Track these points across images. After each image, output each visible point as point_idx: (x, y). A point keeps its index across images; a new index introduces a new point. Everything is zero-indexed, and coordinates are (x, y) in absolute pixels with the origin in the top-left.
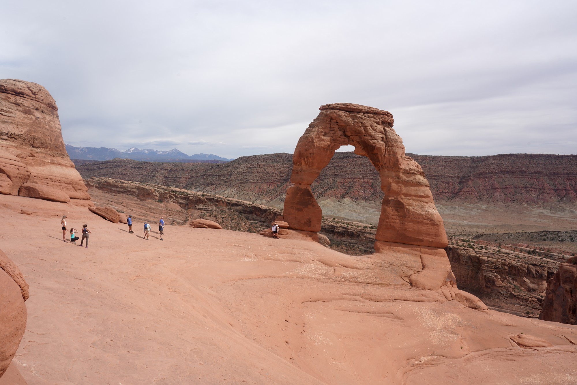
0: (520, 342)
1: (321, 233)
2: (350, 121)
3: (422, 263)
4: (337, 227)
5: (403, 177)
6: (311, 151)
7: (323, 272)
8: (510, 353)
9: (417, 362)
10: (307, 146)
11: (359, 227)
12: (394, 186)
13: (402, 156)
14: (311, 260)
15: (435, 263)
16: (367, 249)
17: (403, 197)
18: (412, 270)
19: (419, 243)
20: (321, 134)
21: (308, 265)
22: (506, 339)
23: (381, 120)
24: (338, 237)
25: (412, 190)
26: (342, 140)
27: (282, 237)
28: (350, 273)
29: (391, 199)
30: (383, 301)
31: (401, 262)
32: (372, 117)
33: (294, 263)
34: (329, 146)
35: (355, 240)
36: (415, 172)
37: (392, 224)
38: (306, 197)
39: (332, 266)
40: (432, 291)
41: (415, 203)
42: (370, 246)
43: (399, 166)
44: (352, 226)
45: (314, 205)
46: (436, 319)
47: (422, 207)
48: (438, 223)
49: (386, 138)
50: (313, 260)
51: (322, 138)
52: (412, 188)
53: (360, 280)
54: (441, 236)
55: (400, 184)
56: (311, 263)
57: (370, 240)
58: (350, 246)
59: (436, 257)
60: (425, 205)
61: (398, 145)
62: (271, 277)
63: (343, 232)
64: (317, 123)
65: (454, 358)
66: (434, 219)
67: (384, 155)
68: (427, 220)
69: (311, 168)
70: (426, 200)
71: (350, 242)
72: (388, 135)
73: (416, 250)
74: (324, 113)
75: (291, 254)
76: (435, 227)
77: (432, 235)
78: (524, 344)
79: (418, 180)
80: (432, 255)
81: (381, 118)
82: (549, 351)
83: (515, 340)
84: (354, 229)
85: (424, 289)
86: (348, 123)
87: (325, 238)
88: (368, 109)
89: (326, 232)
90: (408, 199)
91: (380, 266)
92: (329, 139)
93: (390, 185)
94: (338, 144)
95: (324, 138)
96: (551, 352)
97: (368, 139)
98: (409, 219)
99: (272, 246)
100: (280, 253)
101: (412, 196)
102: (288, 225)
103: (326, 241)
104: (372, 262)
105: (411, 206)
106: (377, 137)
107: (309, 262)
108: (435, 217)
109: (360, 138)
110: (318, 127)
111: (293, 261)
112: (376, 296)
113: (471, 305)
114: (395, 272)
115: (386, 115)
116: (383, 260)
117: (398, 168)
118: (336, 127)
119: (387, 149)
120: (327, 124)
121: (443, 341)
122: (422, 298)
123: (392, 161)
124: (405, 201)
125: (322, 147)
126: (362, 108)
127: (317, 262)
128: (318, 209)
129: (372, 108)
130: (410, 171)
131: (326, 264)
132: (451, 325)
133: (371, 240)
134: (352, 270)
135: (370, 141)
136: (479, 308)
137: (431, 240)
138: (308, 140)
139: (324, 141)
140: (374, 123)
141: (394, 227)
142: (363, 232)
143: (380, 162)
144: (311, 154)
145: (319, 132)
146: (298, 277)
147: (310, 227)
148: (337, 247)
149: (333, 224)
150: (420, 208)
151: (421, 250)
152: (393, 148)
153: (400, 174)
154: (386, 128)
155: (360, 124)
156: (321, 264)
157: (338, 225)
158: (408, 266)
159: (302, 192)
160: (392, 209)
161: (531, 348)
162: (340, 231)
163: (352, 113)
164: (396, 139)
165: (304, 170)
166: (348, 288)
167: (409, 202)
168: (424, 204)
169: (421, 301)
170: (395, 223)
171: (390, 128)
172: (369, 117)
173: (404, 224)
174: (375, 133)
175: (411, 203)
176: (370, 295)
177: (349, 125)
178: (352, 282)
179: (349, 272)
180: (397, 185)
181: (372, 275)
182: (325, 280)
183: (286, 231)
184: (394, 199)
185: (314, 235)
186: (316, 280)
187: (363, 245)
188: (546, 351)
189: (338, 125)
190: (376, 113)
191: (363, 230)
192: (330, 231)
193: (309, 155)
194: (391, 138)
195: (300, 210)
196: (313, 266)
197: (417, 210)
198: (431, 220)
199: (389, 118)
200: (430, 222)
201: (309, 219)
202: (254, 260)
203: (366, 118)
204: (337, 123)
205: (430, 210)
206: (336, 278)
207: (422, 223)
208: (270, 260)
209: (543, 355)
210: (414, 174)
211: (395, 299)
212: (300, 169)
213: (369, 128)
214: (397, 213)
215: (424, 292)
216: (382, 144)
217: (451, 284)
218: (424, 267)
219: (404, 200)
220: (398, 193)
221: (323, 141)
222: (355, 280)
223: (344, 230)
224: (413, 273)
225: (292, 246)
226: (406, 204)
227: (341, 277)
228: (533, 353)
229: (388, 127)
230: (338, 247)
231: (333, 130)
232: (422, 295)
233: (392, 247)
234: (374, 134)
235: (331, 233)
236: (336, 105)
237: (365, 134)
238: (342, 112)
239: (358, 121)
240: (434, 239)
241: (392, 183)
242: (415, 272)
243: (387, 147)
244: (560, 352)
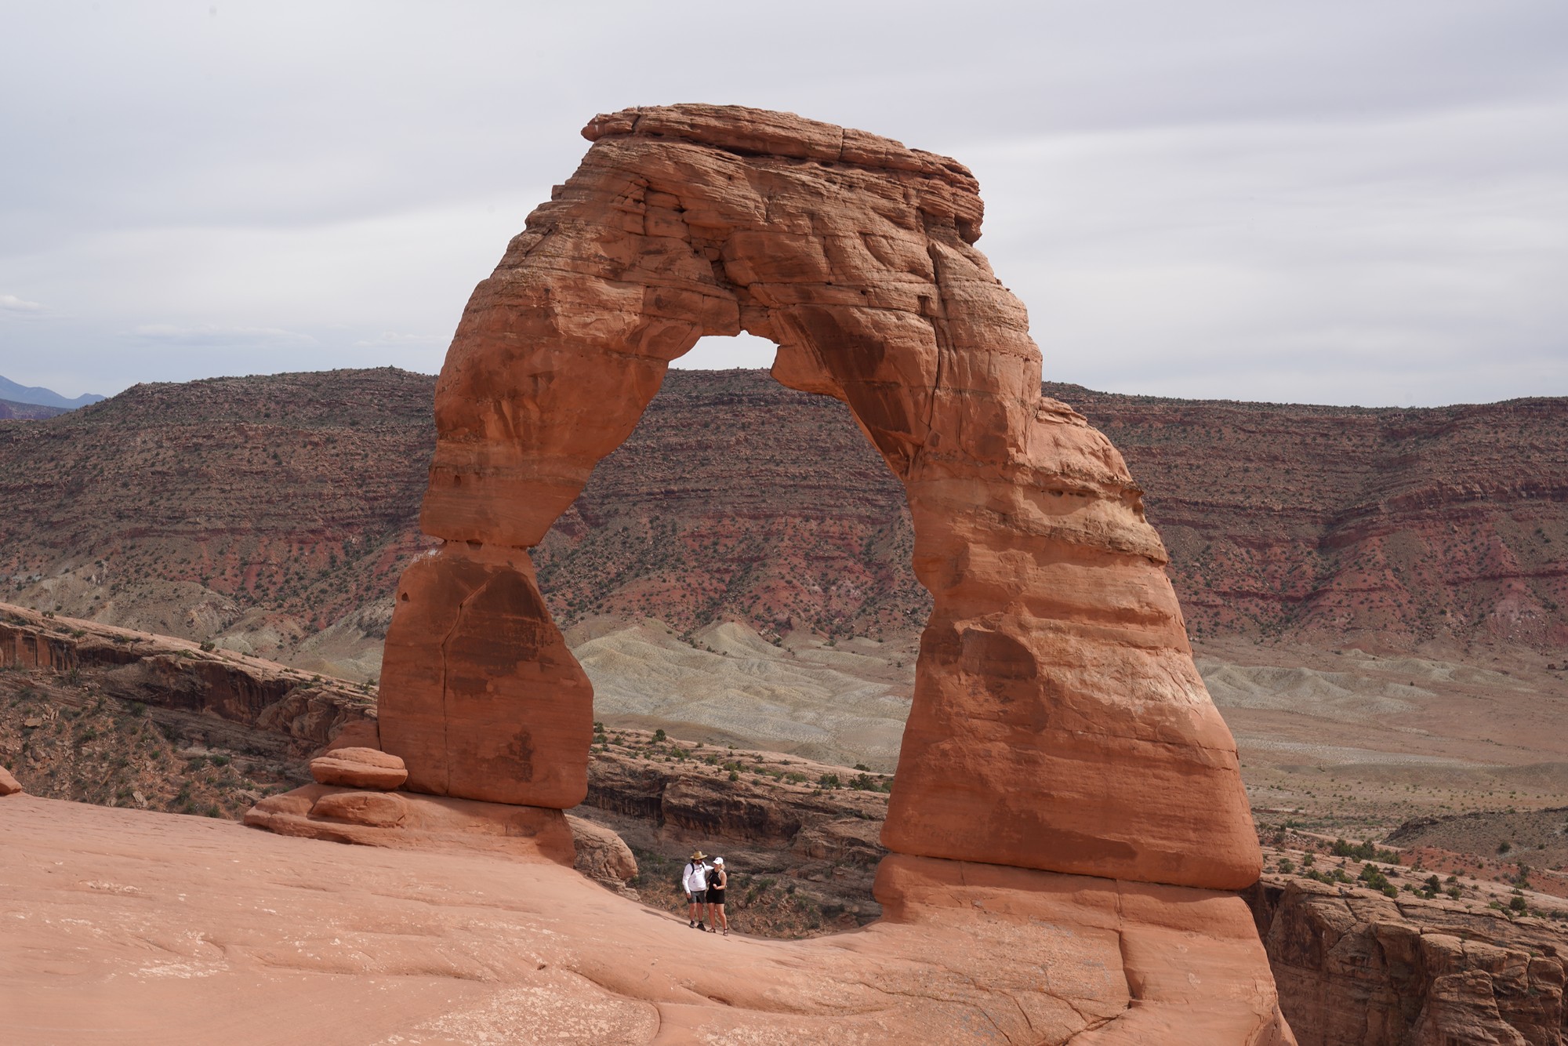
1: (585, 812)
2: (751, 204)
3: (1129, 974)
4: (674, 779)
5: (1032, 510)
6: (537, 360)
7: (595, 1032)
10: (512, 336)
11: (796, 778)
12: (984, 560)
13: (1026, 397)
14: (531, 962)
15: (1197, 973)
16: (837, 901)
17: (1028, 616)
18: (1077, 1010)
19: (1109, 866)
20: (594, 269)
21: (516, 995)
23: (915, 202)
24: (678, 838)
25: (1077, 581)
26: (709, 303)
27: (372, 839)
28: (744, 1033)
29: (968, 632)
31: (1020, 970)
32: (871, 188)
33: (433, 983)
34: (636, 335)
35: (773, 850)
36: (1093, 486)
37: (969, 763)
38: (504, 616)
39: (648, 998)
41: (1090, 651)
42: (855, 884)
43: (1008, 455)
44: (759, 777)
45: (551, 661)
47: (1129, 673)
48: (1213, 759)
49: (943, 301)
50: (542, 967)
51: (597, 293)
52: (1078, 570)
54: (1225, 828)
55: (1013, 551)
56: (532, 984)
57: (855, 848)
59: (1200, 940)
60: (1143, 664)
61: (1002, 342)
63: (710, 809)
64: (574, 212)
66: (1188, 737)
67: (930, 391)
68: (1154, 741)
69: (534, 454)
70: (1149, 633)
71: (747, 864)
72: (953, 283)
73: (1096, 905)
74: (611, 155)
75: (420, 932)
76: (1196, 777)
77: (1182, 820)
79: (1105, 528)
80: (1181, 929)
81: (918, 191)
84: (766, 794)
86: (741, 214)
87: (609, 841)
88: (849, 143)
89: (615, 809)
90: (1057, 630)
91: (904, 993)
92: (637, 300)
93: (960, 553)
94: (687, 328)
95: (607, 290)
97: (846, 305)
98: (1062, 737)
99: (310, 887)
100: (355, 928)
101: (1079, 611)
102: (404, 772)
103: (614, 861)
104: (862, 974)
105: (1070, 665)
106: (895, 295)
107: (520, 979)
108: (1198, 727)
109: (806, 296)
110: (579, 231)
111: (428, 972)
114: (988, 1024)
115: (942, 176)
116: (923, 961)
117: (1005, 464)
118: (674, 235)
119: (946, 360)
120: (628, 218)
123: (971, 427)
124: (1038, 640)
125: (595, 339)
126: (816, 136)
127: (566, 975)
128: (573, 683)
129: (868, 136)
130: (1068, 481)
131: (614, 986)
133: (859, 852)
134: (754, 1015)
135: (858, 314)
137: (1174, 846)
138: (520, 301)
139: (611, 310)
140: (876, 217)
141: (982, 780)
142: (817, 808)
143: (909, 432)
144: (535, 377)
145: (579, 260)
147: (528, 780)
149: (653, 765)
150: (1116, 679)
151: (1124, 904)
152: (978, 354)
153: (1013, 497)
154: (943, 248)
155: (804, 222)
156: (588, 984)
157: (684, 768)
158: (1054, 988)
159: (483, 588)
160: (970, 682)
162: (691, 802)
163: (760, 161)
164: (992, 307)
165: (496, 468)
167: (1060, 645)
168: (1137, 659)
170: (988, 756)
171: (961, 245)
172: (851, 187)
173: (1033, 762)
174: (885, 275)
175: (1071, 650)
177: (745, 222)
179: (738, 1031)
180: (998, 554)
183: (392, 805)
184: (980, 628)
185: (549, 827)
187: (818, 877)
189: (688, 225)
191: (819, 794)
192: (639, 802)
193: (526, 385)
194: (966, 302)
195: (472, 688)
196: (541, 996)
197: (1100, 689)
198: (1172, 739)
199: (960, 192)
200: (1167, 754)
201: (524, 738)
202: (208, 968)
203: (835, 188)
204: (682, 210)
205: (1167, 690)
207: (1129, 756)
208: (299, 966)
210: (1086, 495)
212: (473, 458)
213: (854, 245)
214: (995, 706)
216: (919, 331)
218: (1136, 991)
219: (1034, 634)
220: (1001, 598)
221: (604, 306)
223: (715, 795)
224: (1079, 1024)
225: (426, 888)
226: (1047, 654)
229: (952, 244)
231: (658, 252)
233: (969, 889)
234: (876, 276)
235: (640, 816)
236: (674, 116)
237: (832, 279)
238: (710, 155)
239: (794, 203)
240: (1189, 841)
241: (971, 545)
242: (1091, 1020)
243: (945, 351)
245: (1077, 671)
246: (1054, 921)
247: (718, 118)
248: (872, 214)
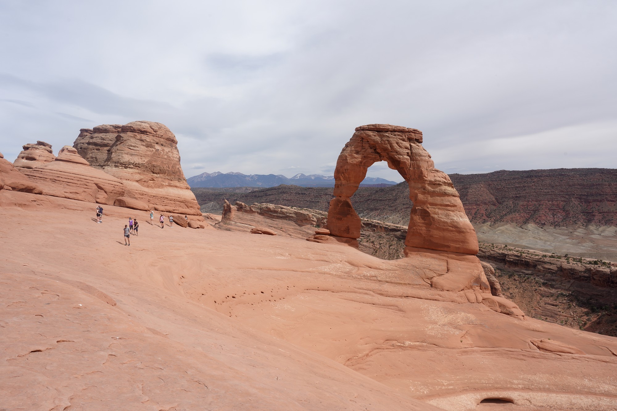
0: (540, 346)
1: (489, 261)
2: (378, 140)
3: (447, 267)
4: (508, 255)
5: (429, 188)
6: (345, 167)
7: (346, 271)
8: (523, 354)
9: (399, 344)
10: (341, 163)
11: (536, 255)
12: (421, 196)
13: (427, 168)
14: (339, 260)
15: (460, 268)
16: (546, 281)
17: (429, 206)
18: (435, 273)
19: (446, 249)
20: (354, 152)
21: (335, 265)
22: (524, 342)
23: (407, 137)
24: (509, 267)
25: (438, 200)
26: (374, 156)
27: (323, 242)
28: (373, 272)
29: (418, 209)
30: (395, 296)
31: (425, 265)
32: (398, 135)
34: (361, 162)
35: (531, 270)
36: (441, 183)
37: (418, 231)
38: (345, 208)
39: (357, 266)
40: (451, 293)
41: (440, 212)
42: (550, 278)
43: (423, 178)
44: (528, 255)
45: (353, 215)
46: (444, 316)
47: (447, 215)
48: (464, 230)
49: (411, 153)
50: (341, 261)
51: (354, 156)
52: (438, 198)
53: (379, 279)
54: (468, 243)
55: (426, 195)
56: (338, 263)
57: (550, 270)
58: (524, 277)
59: (463, 263)
60: (450, 214)
61: (422, 160)
62: (293, 271)
63: (516, 261)
64: (351, 143)
65: (448, 348)
66: (459, 226)
67: (409, 168)
68: (452, 227)
69: (349, 182)
70: (452, 208)
71: (525, 273)
72: (413, 150)
73: (443, 256)
74: (356, 134)
75: (323, 255)
76: (461, 234)
77: (459, 241)
78: (544, 348)
79: (444, 190)
80: (460, 260)
81: (407, 135)
82: (574, 357)
83: (535, 343)
84: (529, 258)
85: (442, 290)
86: (377, 141)
87: (488, 266)
88: (395, 128)
89: (495, 261)
90: (434, 208)
91: (402, 268)
92: (361, 157)
93: (416, 195)
94: (370, 161)
95: (356, 155)
96: (578, 359)
97: (394, 155)
98: (435, 226)
100: (313, 254)
101: (438, 205)
102: (330, 232)
103: (490, 270)
104: (395, 265)
105: (436, 214)
107: (337, 262)
108: (461, 225)
109: (388, 154)
110: (351, 146)
111: (322, 261)
112: (388, 292)
113: (505, 311)
114: (417, 274)
115: (412, 132)
116: (408, 263)
117: (423, 180)
118: (367, 146)
120: (359, 144)
121: (441, 333)
122: (437, 297)
123: (417, 174)
125: (354, 163)
126: (390, 127)
127: (345, 262)
129: (399, 127)
130: (436, 182)
131: (352, 264)
132: (458, 322)
133: (551, 271)
134: (374, 270)
135: (396, 156)
136: (511, 314)
137: (458, 246)
138: (342, 158)
139: (356, 158)
140: (399, 140)
141: (421, 234)
142: (541, 262)
143: (407, 175)
144: (345, 170)
145: (351, 151)
146: (320, 273)
147: (349, 234)
148: (508, 278)
149: (503, 252)
150: (445, 216)
151: (449, 256)
152: (417, 162)
153: (425, 186)
154: (412, 144)
155: (387, 142)
156: (348, 264)
157: (510, 253)
158: (431, 269)
159: (342, 203)
160: (419, 217)
161: (553, 352)
162: (512, 260)
163: (381, 132)
164: (420, 154)
165: (343, 185)
166: (363, 284)
167: (434, 211)
168: (449, 213)
169: (436, 300)
170: (422, 230)
171: (416, 143)
172: (395, 135)
173: (430, 231)
174: (401, 149)
175: (436, 211)
176: (383, 291)
177: (377, 143)
178: (371, 280)
180: (423, 195)
181: (392, 275)
182: (346, 277)
183: (326, 237)
184: (420, 208)
185: (353, 241)
186: (336, 276)
187: (541, 276)
188: (571, 357)
189: (370, 144)
190: (402, 131)
191: (541, 259)
192: (501, 260)
193: (344, 171)
194: (415, 153)
195: (340, 219)
196: (339, 265)
197: (442, 218)
198: (456, 227)
199: (416, 134)
200: (455, 229)
201: (348, 227)
202: (287, 258)
203: (392, 136)
204: (368, 142)
205: (455, 218)
206: (356, 276)
207: (448, 230)
208: (302, 259)
209: (564, 360)
210: (440, 185)
211: (408, 296)
212: (340, 183)
213: (395, 145)
214: (423, 221)
215: (441, 293)
216: (406, 158)
217: (481, 289)
218: (448, 270)
219: (430, 209)
220: (424, 203)
221: (355, 158)
222: (375, 278)
223: (517, 258)
224: (435, 275)
226: (432, 212)
227: (361, 275)
228: (552, 357)
229: (414, 143)
230: (509, 278)
231: (364, 149)
232: (438, 295)
233: (419, 252)
234: (399, 150)
235: (501, 262)
236: (366, 127)
237: (392, 151)
238: (371, 132)
239: (385, 139)
240: (460, 245)
241: (418, 194)
242: (438, 274)
243: (412, 162)
244: (591, 360)
245: (438, 215)
246: (434, 258)
247: (373, 126)
248: (398, 139)
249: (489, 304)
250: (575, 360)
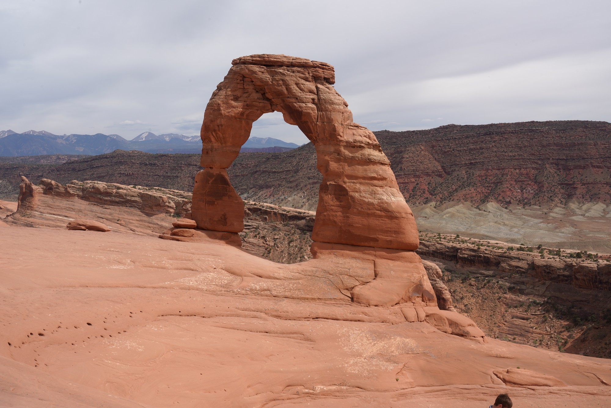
0: (507, 378)
2: (268, 79)
3: (375, 271)
4: (461, 249)
5: (346, 152)
6: (218, 122)
7: (223, 283)
8: (483, 392)
9: (307, 391)
10: (212, 116)
11: (499, 248)
12: (333, 166)
13: (343, 123)
14: (212, 267)
15: (394, 271)
16: (512, 285)
17: (346, 180)
18: (357, 280)
19: (372, 244)
20: (231, 98)
21: (205, 274)
22: (484, 374)
23: (311, 74)
24: (463, 267)
25: (359, 170)
26: (261, 105)
27: (186, 240)
28: (264, 284)
29: (330, 184)
30: (299, 319)
31: (342, 270)
32: (298, 72)
33: (186, 271)
34: (242, 114)
35: (492, 270)
36: (363, 145)
37: (331, 218)
38: (219, 185)
39: (240, 276)
40: (380, 308)
41: (362, 188)
42: (518, 280)
43: (337, 138)
44: (488, 248)
46: (371, 343)
47: (373, 193)
48: (398, 215)
49: (319, 99)
50: (215, 268)
51: (231, 104)
52: (360, 167)
53: (274, 293)
55: (342, 163)
56: (211, 272)
57: (518, 269)
58: (483, 281)
59: (397, 263)
60: (378, 191)
61: (334, 110)
62: (139, 287)
63: (472, 258)
64: (225, 84)
65: (378, 391)
66: (390, 209)
67: (315, 123)
68: (381, 211)
69: (224, 145)
70: (381, 183)
71: (484, 274)
72: (321, 95)
73: (368, 254)
74: (234, 69)
75: (187, 260)
76: (394, 220)
77: (390, 231)
78: (512, 381)
79: (367, 156)
80: (392, 260)
81: (312, 71)
82: (552, 391)
83: (499, 375)
84: (489, 253)
85: (367, 305)
86: (265, 81)
87: (434, 267)
88: (294, 61)
89: (443, 258)
90: (354, 183)
91: (309, 275)
92: (241, 105)
93: (327, 164)
94: (256, 111)
95: (234, 103)
96: (556, 393)
97: (293, 102)
98: (355, 210)
99: (163, 250)
100: (170, 259)
101: (360, 178)
102: (195, 224)
103: (435, 273)
104: (298, 270)
105: (357, 192)
106: (305, 99)
107: (208, 271)
108: (393, 207)
109: (283, 101)
110: (226, 89)
111: (185, 269)
112: (288, 312)
113: (457, 331)
114: (331, 283)
115: (319, 67)
117: (337, 140)
118: (250, 88)
119: (319, 115)
120: (239, 85)
121: (367, 369)
122: (361, 316)
123: (327, 131)
124: (348, 185)
125: (231, 115)
126: (285, 60)
127: (220, 270)
128: (237, 201)
129: (299, 59)
130: (355, 144)
131: (232, 273)
132: (392, 352)
133: (519, 270)
134: (267, 280)
135: (295, 104)
136: (466, 335)
137: (389, 238)
138: (213, 107)
139: (235, 108)
141: (335, 222)
142: (505, 257)
143: (312, 134)
144: (218, 126)
145: (226, 96)
146: (182, 289)
147: (226, 226)
148: (461, 283)
149: (454, 245)
150: (370, 195)
151: (376, 253)
152: (328, 112)
153: (340, 149)
154: (319, 86)
155: (281, 82)
156: (226, 272)
158: (351, 275)
159: (214, 179)
160: (332, 197)
161: (524, 386)
162: (466, 256)
163: (271, 67)
164: (331, 100)
165: (215, 149)
166: (250, 302)
167: (354, 187)
168: (376, 189)
169: (359, 321)
170: (336, 216)
171: (325, 85)
172: (293, 72)
173: (348, 217)
174: (302, 94)
175: (357, 188)
176: (280, 311)
177: (266, 83)
178: (262, 295)
180: (337, 164)
181: (294, 287)
182: (223, 292)
183: (190, 232)
184: (334, 183)
186: (208, 292)
187: (506, 278)
188: (547, 391)
189: (255, 85)
190: (304, 66)
191: (506, 253)
192: (450, 256)
193: (217, 128)
194: (324, 99)
195: (212, 203)
196: (211, 275)
197: (365, 198)
198: (386, 210)
200: (385, 214)
201: (224, 215)
202: (128, 267)
203: (289, 73)
204: (253, 82)
205: (385, 198)
206: (239, 290)
207: (374, 215)
208: (152, 267)
209: (539, 396)
210: (361, 147)
211: (318, 317)
212: (210, 147)
213: (294, 88)
214: (338, 203)
215: (366, 310)
216: (311, 108)
217: (423, 301)
218: (376, 275)
219: (347, 184)
220: (339, 175)
221: (233, 107)
222: (268, 293)
223: (473, 254)
224: (357, 283)
225: (193, 251)
226: (351, 189)
227: (247, 289)
228: (523, 393)
229: (323, 84)
230: (463, 283)
231: (247, 93)
232: (363, 313)
233: (334, 250)
235: (451, 260)
236: (248, 58)
237: (289, 96)
238: (257, 67)
239: (278, 77)
240: (393, 237)
241: (330, 162)
242: (361, 282)
243: (319, 113)
244: (573, 393)
245: (359, 193)
246: (355, 258)
247: (259, 58)
248: (299, 79)
249: (435, 322)
250: (553, 394)
